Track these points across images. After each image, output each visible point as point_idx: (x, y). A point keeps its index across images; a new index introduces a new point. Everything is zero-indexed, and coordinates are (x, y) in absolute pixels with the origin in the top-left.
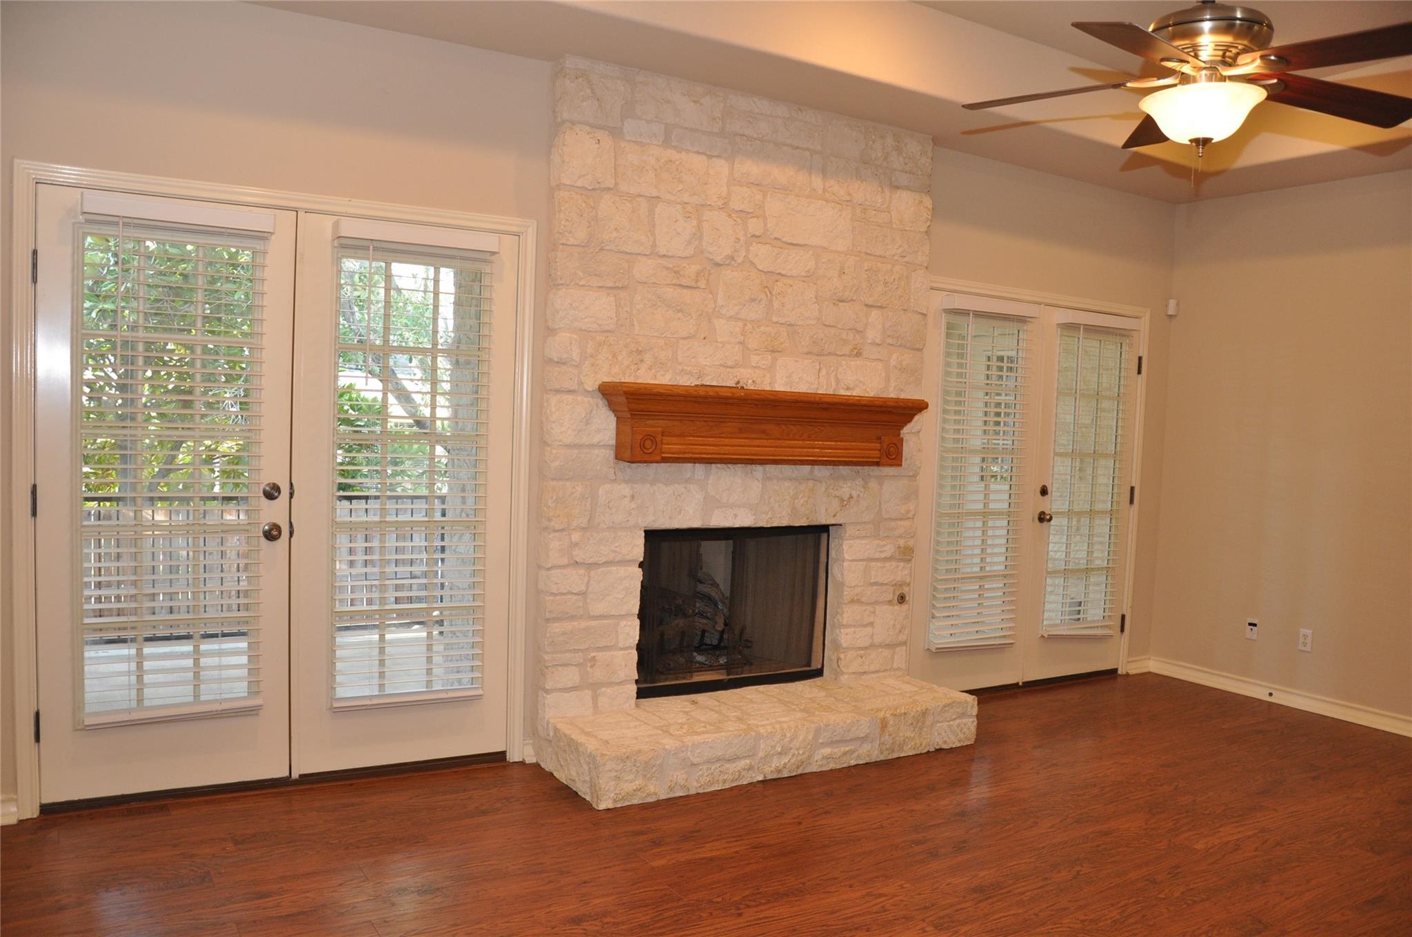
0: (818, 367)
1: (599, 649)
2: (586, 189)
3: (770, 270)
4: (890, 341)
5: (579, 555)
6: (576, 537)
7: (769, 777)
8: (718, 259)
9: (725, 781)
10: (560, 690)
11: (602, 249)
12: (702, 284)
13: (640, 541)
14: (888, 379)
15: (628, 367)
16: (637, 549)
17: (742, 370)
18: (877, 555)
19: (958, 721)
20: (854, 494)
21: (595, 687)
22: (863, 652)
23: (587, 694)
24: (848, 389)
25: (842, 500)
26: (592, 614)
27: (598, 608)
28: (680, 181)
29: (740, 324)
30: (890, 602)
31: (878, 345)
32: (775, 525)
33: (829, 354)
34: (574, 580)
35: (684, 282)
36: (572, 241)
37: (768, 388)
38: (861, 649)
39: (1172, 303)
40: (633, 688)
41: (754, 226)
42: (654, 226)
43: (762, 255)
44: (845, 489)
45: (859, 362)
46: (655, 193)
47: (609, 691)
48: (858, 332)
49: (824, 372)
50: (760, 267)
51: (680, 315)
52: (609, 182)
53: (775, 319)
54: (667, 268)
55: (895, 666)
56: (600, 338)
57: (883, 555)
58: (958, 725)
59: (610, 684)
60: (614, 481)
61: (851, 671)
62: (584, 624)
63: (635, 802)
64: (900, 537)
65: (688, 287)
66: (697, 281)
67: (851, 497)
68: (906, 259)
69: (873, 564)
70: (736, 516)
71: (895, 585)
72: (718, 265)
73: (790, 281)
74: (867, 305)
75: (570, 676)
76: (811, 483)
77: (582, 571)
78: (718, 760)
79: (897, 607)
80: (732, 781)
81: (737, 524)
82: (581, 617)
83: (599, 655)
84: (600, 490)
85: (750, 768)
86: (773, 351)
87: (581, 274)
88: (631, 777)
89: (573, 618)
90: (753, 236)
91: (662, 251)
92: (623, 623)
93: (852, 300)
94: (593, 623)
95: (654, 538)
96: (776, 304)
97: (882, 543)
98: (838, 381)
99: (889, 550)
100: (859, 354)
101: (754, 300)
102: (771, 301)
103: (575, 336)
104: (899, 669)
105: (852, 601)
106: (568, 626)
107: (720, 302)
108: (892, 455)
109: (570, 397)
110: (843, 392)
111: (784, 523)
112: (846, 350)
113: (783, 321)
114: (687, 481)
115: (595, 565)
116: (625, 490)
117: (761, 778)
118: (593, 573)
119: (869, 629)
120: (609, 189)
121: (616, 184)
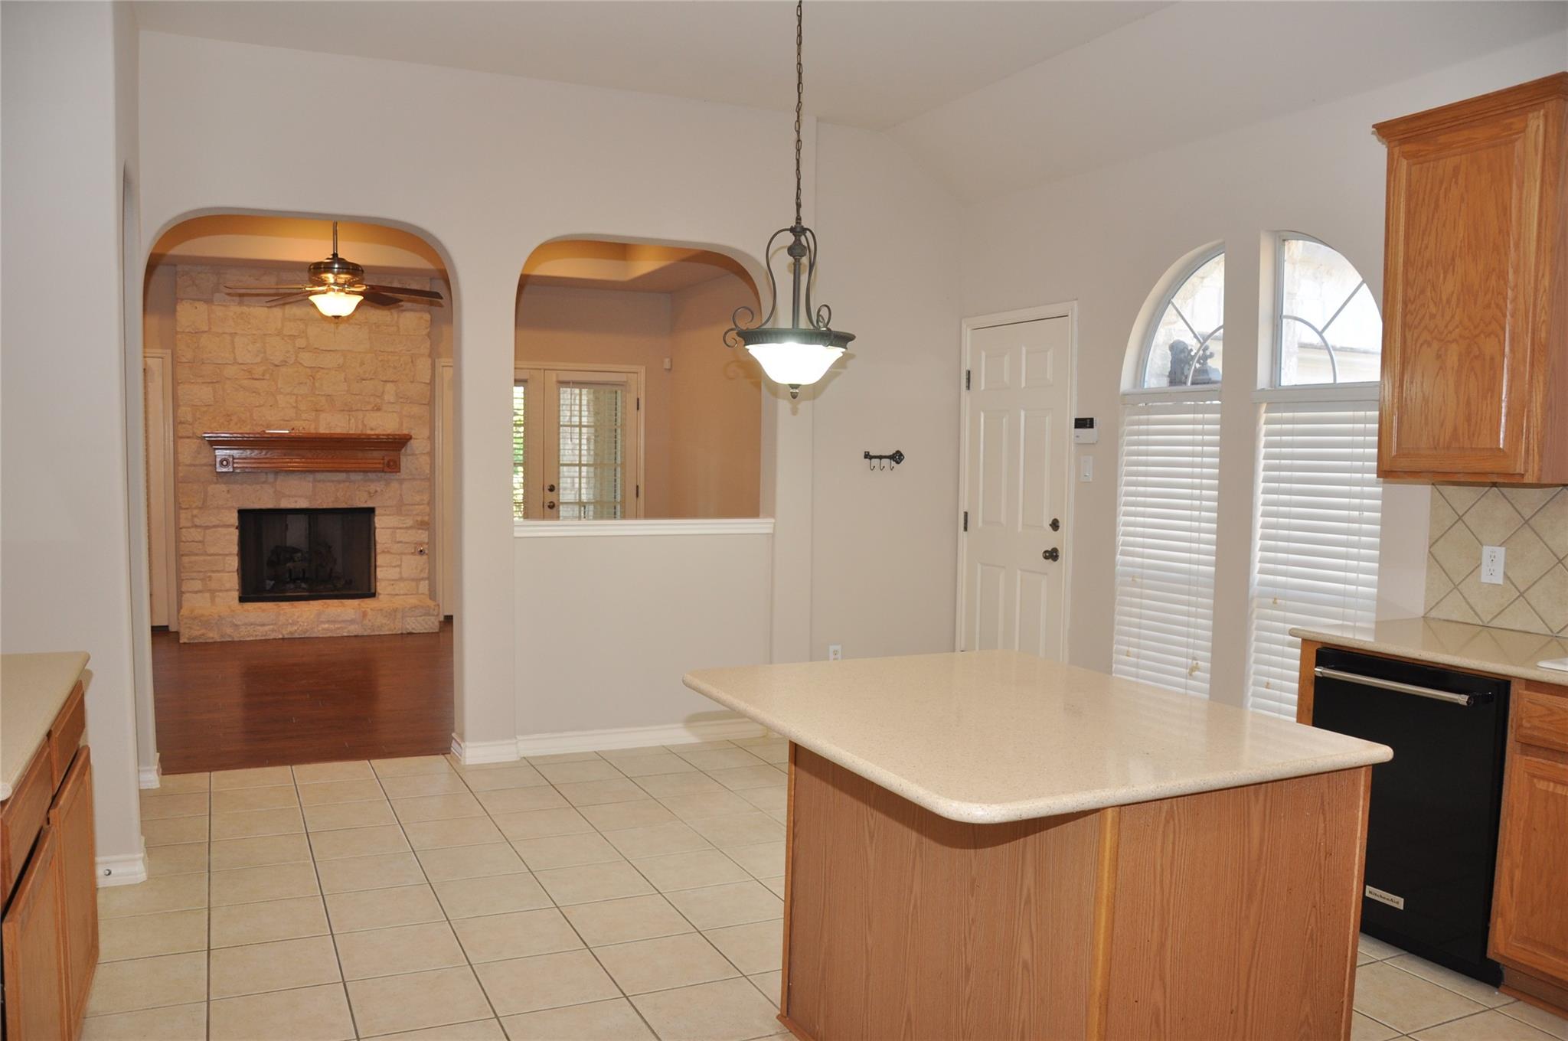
0: (348, 418)
1: (213, 572)
2: (192, 333)
3: (313, 366)
4: (401, 400)
5: (197, 521)
6: (195, 512)
7: (286, 636)
8: (276, 363)
9: (256, 636)
10: (190, 592)
11: (203, 363)
12: (267, 376)
13: (236, 515)
14: (401, 424)
15: (223, 423)
16: (233, 518)
17: (296, 422)
18: (401, 526)
19: (423, 617)
20: (378, 489)
21: (212, 592)
22: (393, 582)
23: (207, 595)
24: (372, 429)
25: (369, 493)
26: (209, 552)
27: (211, 550)
28: (249, 323)
29: (294, 397)
30: (412, 553)
31: (393, 403)
32: (324, 507)
33: (357, 410)
34: (196, 534)
35: (256, 376)
36: (184, 360)
37: (313, 431)
38: (393, 580)
39: (667, 360)
40: (236, 595)
41: (301, 343)
42: (234, 348)
43: (306, 358)
44: (373, 487)
45: (378, 414)
46: (233, 331)
47: (221, 594)
48: (378, 397)
49: (353, 421)
50: (306, 365)
51: (254, 394)
52: (206, 329)
53: (317, 393)
54: (243, 370)
55: (420, 592)
56: (205, 409)
57: (405, 526)
58: (423, 620)
59: (221, 591)
60: (216, 483)
61: (386, 593)
62: (202, 558)
63: (201, 641)
64: (417, 515)
65: (256, 379)
66: (264, 376)
67: (376, 491)
68: (411, 352)
69: (398, 531)
70: (296, 502)
71: (416, 543)
72: (277, 366)
73: (326, 371)
74: (382, 381)
75: (197, 585)
76: (347, 484)
77: (199, 530)
78: (252, 624)
79: (418, 557)
80: (262, 636)
81: (298, 506)
82: (202, 555)
83: (212, 574)
84: (209, 488)
85: (273, 631)
86: (317, 411)
87: (191, 377)
88: (198, 628)
89: (197, 555)
90: (300, 348)
91: (240, 361)
92: (227, 558)
93: (371, 379)
94: (209, 558)
95: (243, 513)
96: (317, 384)
97: (403, 518)
98: (364, 425)
99: (409, 522)
100: (379, 409)
101: (301, 383)
102: (314, 383)
103: (189, 409)
104: (423, 594)
105: (383, 552)
106: (193, 558)
107: (279, 386)
108: (393, 466)
109: (188, 440)
110: (369, 432)
111: (331, 506)
112: (369, 407)
113: (323, 393)
114: (264, 482)
115: (207, 527)
116: (224, 487)
117: (281, 636)
118: (208, 531)
119: (397, 569)
120: (206, 332)
121: (210, 328)
